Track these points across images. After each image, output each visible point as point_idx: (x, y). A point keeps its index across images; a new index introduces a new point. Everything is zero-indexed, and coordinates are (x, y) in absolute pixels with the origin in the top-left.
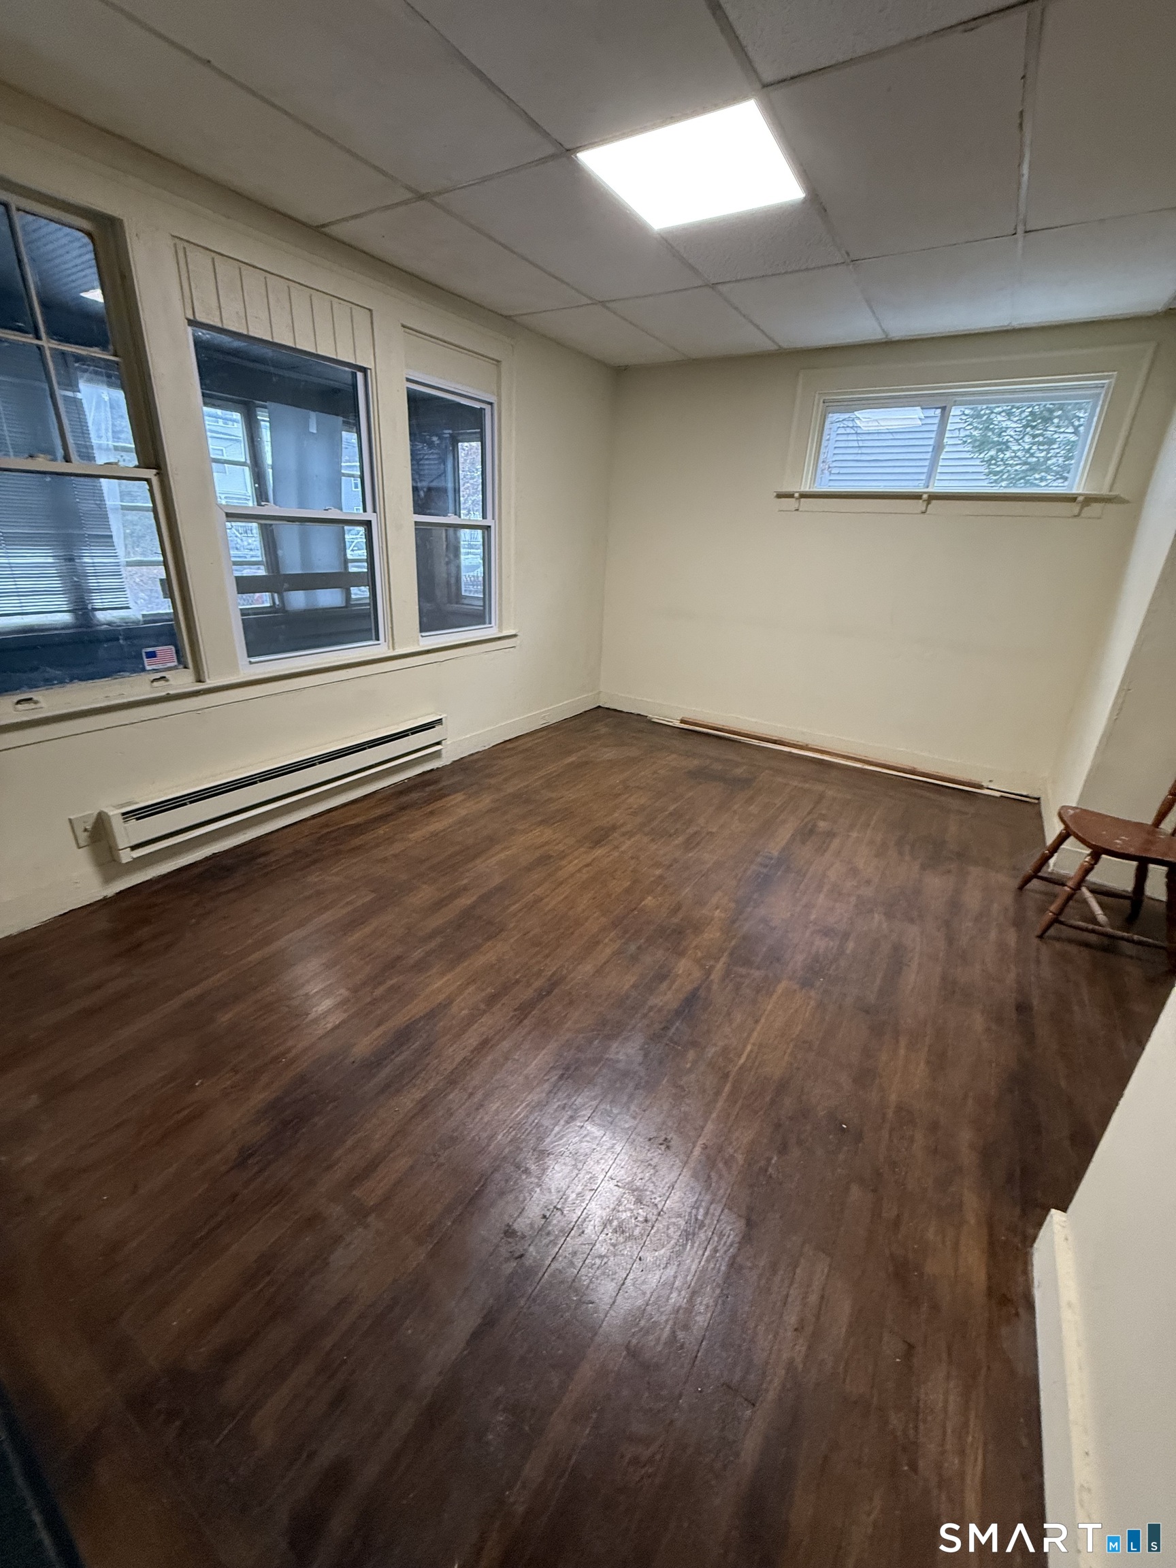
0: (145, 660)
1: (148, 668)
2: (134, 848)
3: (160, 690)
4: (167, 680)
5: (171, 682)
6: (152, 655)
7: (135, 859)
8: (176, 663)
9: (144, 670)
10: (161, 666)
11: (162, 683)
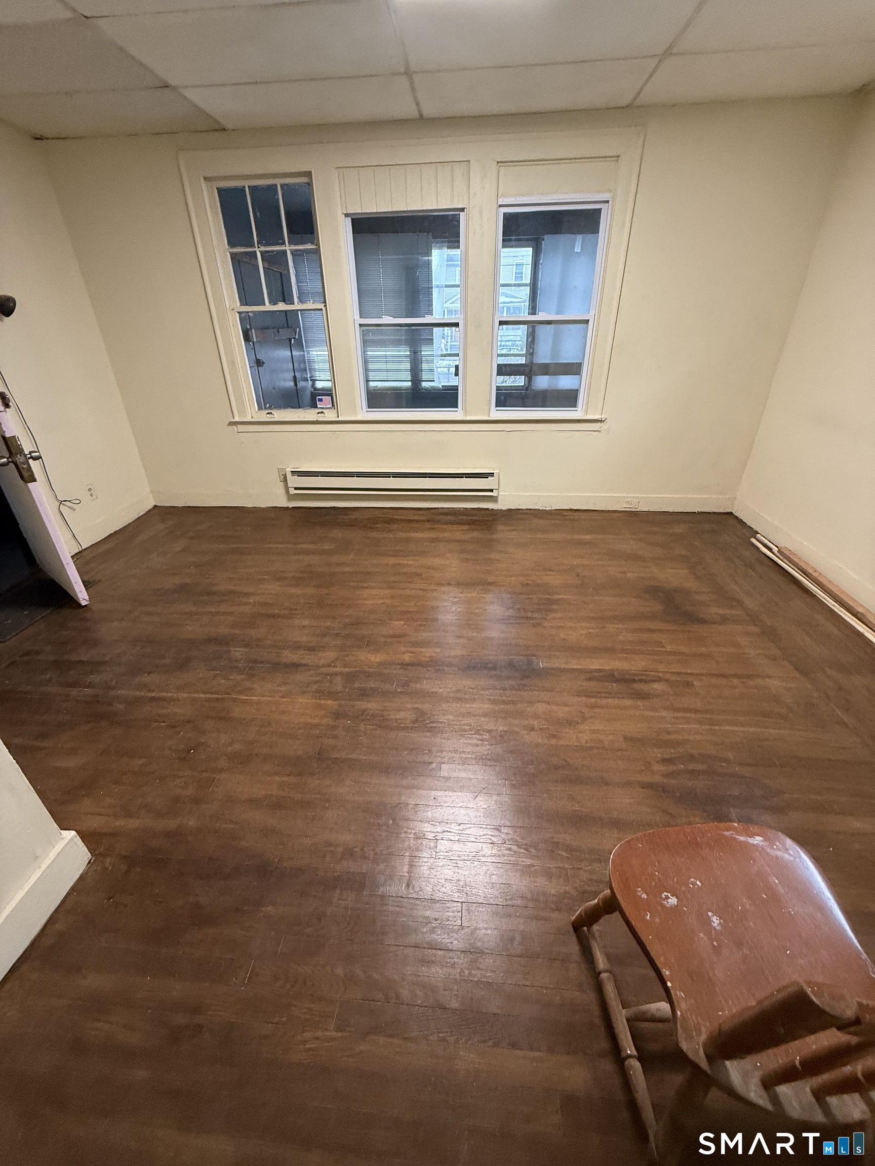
0: (318, 402)
1: (319, 406)
2: (296, 489)
3: (321, 418)
4: (325, 414)
5: (326, 415)
6: (321, 400)
7: (295, 494)
8: (331, 406)
9: (316, 407)
10: (324, 406)
11: (323, 415)
